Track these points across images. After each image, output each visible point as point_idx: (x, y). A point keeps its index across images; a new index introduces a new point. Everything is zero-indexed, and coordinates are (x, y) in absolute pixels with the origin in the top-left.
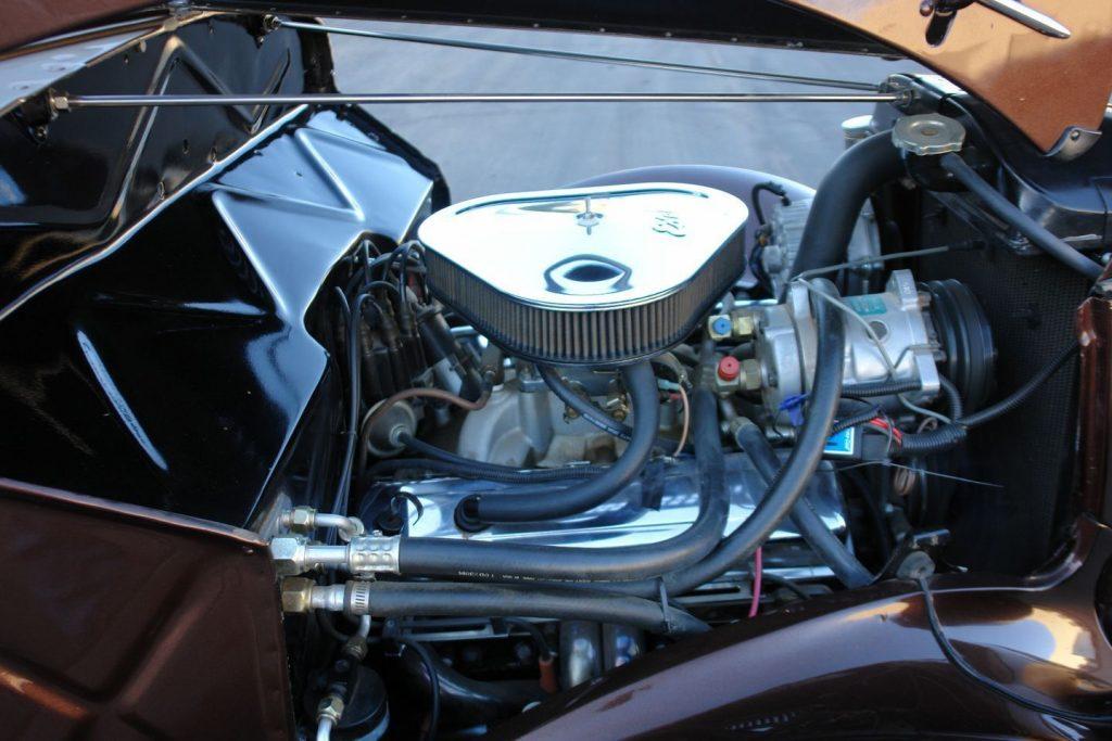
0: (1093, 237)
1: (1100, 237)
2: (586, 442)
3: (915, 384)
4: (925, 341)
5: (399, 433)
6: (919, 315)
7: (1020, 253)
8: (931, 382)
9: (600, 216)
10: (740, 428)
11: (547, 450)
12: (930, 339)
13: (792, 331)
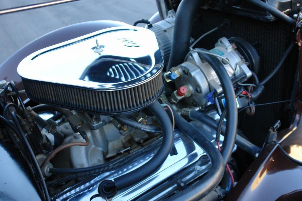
0: (288, 10)
1: (290, 9)
2: (122, 140)
3: (244, 76)
4: (240, 60)
5: (48, 170)
6: (234, 52)
7: (271, 20)
8: (249, 74)
9: (103, 47)
10: (190, 113)
11: (108, 150)
12: (241, 59)
13: (199, 70)
